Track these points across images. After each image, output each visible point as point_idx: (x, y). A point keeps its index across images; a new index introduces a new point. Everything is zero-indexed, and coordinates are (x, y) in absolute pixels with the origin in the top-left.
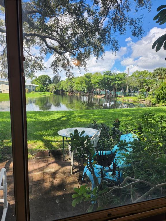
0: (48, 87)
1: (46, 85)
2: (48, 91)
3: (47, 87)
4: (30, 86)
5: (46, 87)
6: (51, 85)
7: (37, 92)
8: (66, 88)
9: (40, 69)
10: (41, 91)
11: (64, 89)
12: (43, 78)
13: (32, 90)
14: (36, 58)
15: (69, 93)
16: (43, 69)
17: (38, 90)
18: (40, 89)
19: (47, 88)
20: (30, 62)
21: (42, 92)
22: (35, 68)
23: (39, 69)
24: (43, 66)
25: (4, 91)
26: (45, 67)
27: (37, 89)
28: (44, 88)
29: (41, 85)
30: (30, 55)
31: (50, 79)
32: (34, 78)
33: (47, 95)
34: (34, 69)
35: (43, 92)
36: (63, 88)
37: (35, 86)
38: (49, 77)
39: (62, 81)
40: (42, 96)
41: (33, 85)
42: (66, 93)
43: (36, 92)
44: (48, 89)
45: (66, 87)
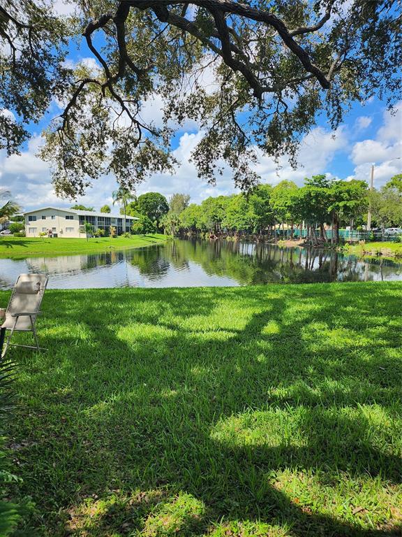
0: (161, 221)
1: (154, 218)
2: (161, 231)
3: (158, 222)
4: (120, 220)
5: (156, 222)
6: (168, 217)
7: (134, 234)
8: (203, 224)
9: (160, 166)
10: (144, 232)
11: (198, 226)
12: (148, 200)
13: (124, 229)
14: (153, 132)
15: (211, 235)
16: (170, 167)
17: (139, 229)
18: (141, 226)
19: (158, 225)
20: (135, 146)
21: (147, 235)
22: (147, 165)
23: (158, 169)
24: (169, 159)
25: (62, 232)
26: (175, 161)
27: (135, 227)
28: (151, 225)
29: (144, 217)
31: (165, 203)
33: (159, 242)
34: (145, 168)
35: (151, 235)
36: (196, 222)
37: (131, 220)
38: (163, 198)
39: (193, 206)
40: (148, 244)
41: (128, 217)
42: (202, 235)
43: (133, 233)
44: (160, 226)
45: (203, 220)
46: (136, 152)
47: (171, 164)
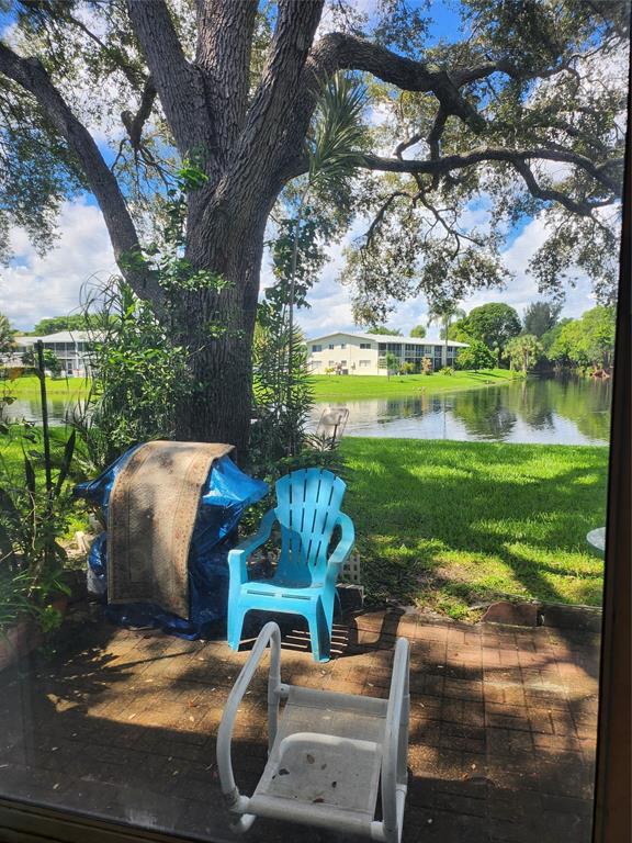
0: (507, 348)
1: (495, 343)
2: (505, 364)
3: (502, 350)
4: (439, 348)
5: (497, 350)
6: (519, 342)
7: (460, 369)
8: (581, 352)
9: (485, 281)
10: (476, 366)
11: (573, 356)
12: (487, 315)
13: (444, 362)
14: (475, 241)
15: (596, 371)
16: (498, 281)
17: (468, 362)
18: (472, 358)
19: (500, 355)
20: (452, 259)
21: (480, 371)
22: (469, 280)
23: (483, 284)
24: (498, 271)
25: (354, 367)
26: (507, 273)
27: (462, 359)
28: (488, 355)
29: (477, 342)
30: (457, 234)
31: (514, 320)
32: (454, 319)
33: (499, 382)
34: (465, 285)
35: (486, 370)
36: (568, 350)
37: (457, 348)
38: (511, 312)
39: (567, 322)
40: (480, 386)
41: (451, 343)
42: (580, 371)
43: (458, 368)
44: (504, 356)
45: (583, 345)
46: (454, 265)
47: (500, 277)
